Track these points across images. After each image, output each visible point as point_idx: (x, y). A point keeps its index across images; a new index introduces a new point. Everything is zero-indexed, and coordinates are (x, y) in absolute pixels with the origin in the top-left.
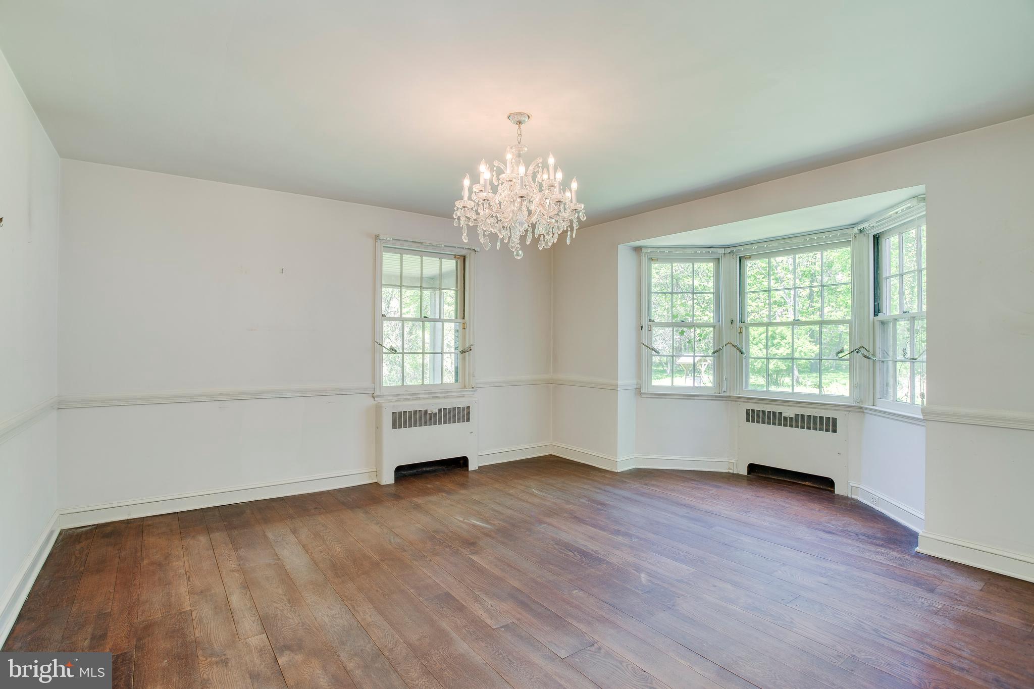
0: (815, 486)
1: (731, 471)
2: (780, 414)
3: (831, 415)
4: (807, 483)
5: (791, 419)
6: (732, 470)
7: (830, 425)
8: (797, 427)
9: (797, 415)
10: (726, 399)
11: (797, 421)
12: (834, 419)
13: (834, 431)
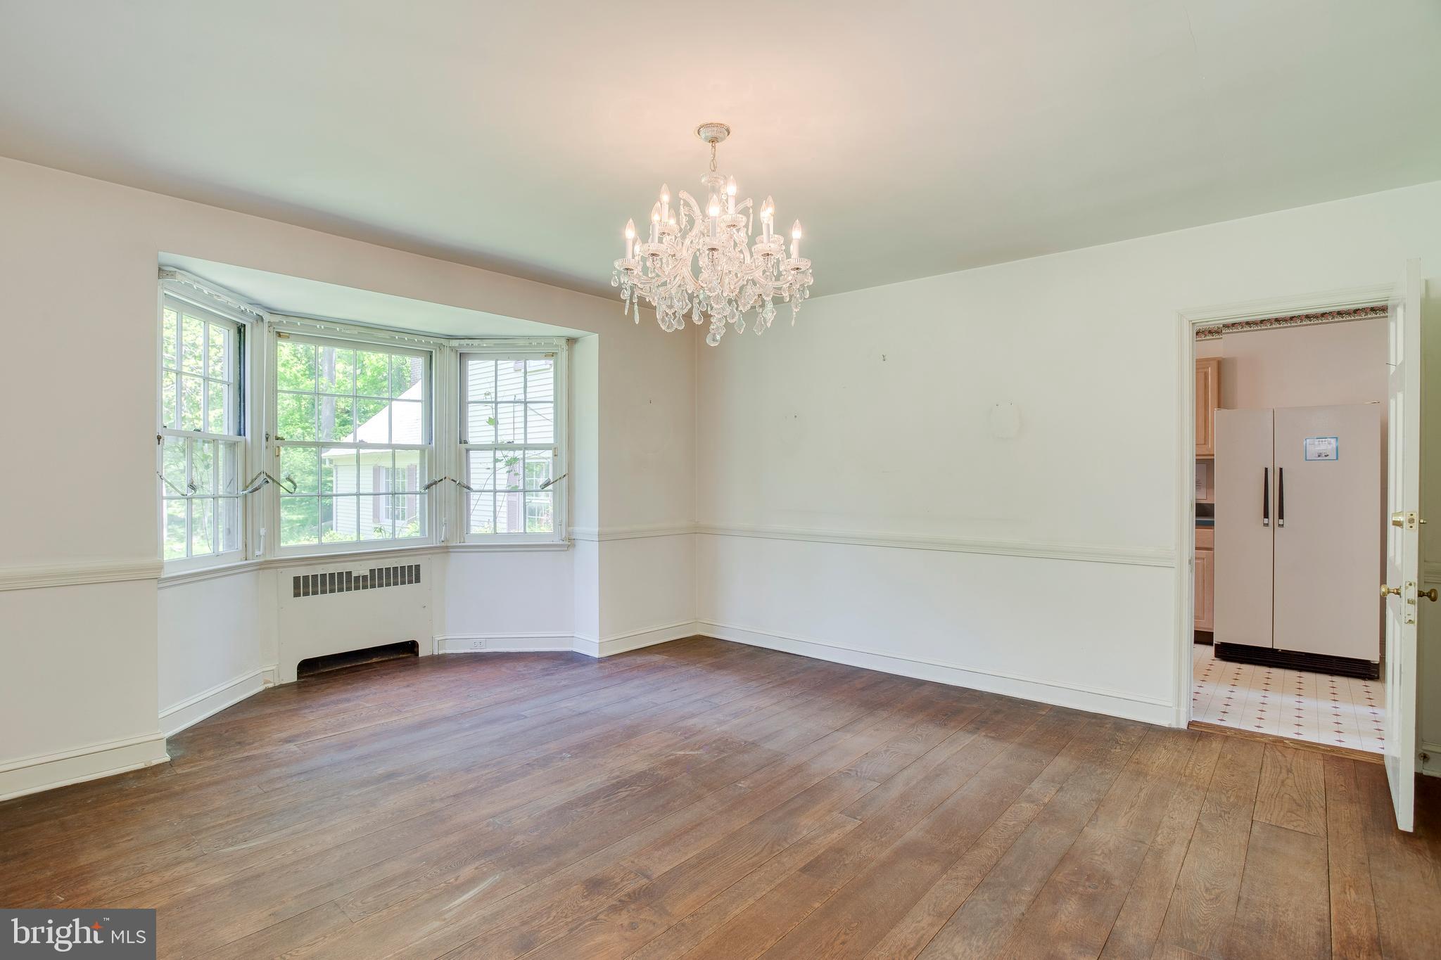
0: (384, 659)
1: (271, 685)
2: (349, 574)
3: (412, 562)
4: (374, 660)
5: (365, 577)
6: (271, 682)
7: (411, 575)
8: (373, 586)
9: (372, 571)
10: (258, 567)
11: (373, 578)
12: (418, 567)
13: (418, 580)
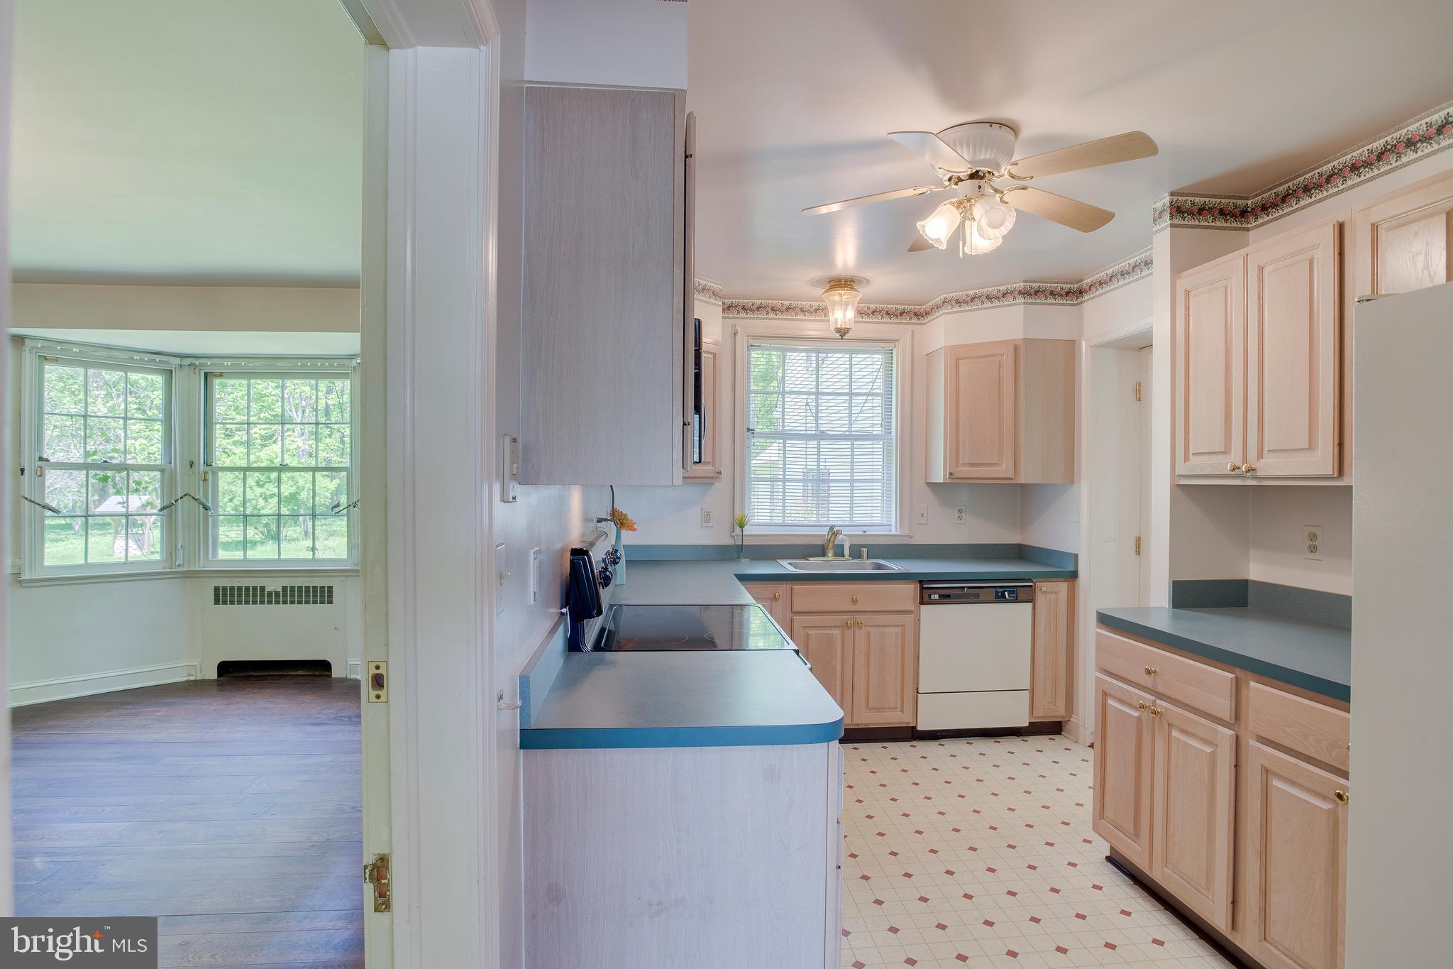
0: (307, 673)
1: (192, 678)
2: (263, 588)
3: (325, 582)
5: (277, 593)
6: (192, 676)
7: (324, 595)
8: (285, 602)
9: (284, 588)
10: (182, 576)
11: (285, 594)
12: (330, 588)
13: (330, 602)
